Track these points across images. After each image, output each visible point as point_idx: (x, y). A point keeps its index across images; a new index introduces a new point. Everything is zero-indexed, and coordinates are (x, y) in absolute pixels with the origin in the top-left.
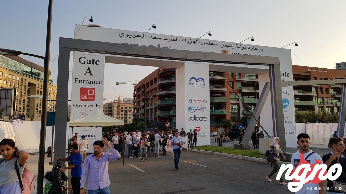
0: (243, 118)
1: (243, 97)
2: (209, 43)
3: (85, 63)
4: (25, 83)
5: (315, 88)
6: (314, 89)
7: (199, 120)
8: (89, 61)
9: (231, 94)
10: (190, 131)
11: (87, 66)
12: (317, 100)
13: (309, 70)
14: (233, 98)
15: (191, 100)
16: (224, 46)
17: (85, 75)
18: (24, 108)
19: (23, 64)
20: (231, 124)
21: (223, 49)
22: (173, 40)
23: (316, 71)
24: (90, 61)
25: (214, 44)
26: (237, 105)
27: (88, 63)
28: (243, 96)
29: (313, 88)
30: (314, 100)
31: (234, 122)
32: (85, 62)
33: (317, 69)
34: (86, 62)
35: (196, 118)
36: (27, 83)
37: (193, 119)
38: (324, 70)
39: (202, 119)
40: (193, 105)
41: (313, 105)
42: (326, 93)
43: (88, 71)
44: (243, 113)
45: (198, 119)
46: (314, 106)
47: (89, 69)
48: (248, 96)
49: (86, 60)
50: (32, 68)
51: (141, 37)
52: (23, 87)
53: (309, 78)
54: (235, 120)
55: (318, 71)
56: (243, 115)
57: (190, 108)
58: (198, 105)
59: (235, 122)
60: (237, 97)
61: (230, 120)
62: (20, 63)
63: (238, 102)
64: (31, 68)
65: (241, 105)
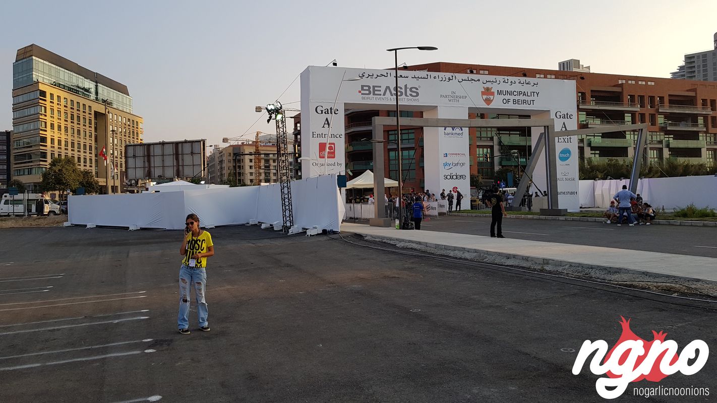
0: (499, 172)
1: (499, 134)
2: (467, 79)
3: (322, 113)
4: (89, 114)
5: (630, 115)
6: (628, 118)
7: (457, 178)
8: (326, 110)
9: (479, 129)
10: (449, 192)
11: (325, 116)
12: (632, 136)
13: (620, 82)
14: (482, 136)
15: (446, 154)
16: (487, 82)
17: (323, 127)
18: (91, 160)
19: (82, 77)
20: (481, 182)
21: (486, 86)
22: (423, 78)
23: (634, 82)
24: (328, 109)
25: (474, 80)
26: (489, 149)
27: (325, 113)
28: (500, 132)
29: (626, 115)
30: (628, 136)
31: (483, 178)
32: (322, 111)
33: (637, 79)
34: (324, 112)
35: (453, 176)
36: (93, 113)
37: (449, 177)
38: (649, 81)
39: (460, 177)
40: (449, 160)
41: (625, 145)
42: (650, 124)
43: (326, 123)
44: (500, 164)
45: (455, 177)
46: (627, 147)
47: (327, 119)
48: (508, 132)
49: (323, 109)
50: (97, 82)
51: (384, 76)
52: (87, 121)
53: (619, 96)
54: (485, 176)
55: (637, 83)
56: (500, 167)
57: (445, 164)
58: (456, 159)
59: (486, 178)
60: (489, 135)
61: (478, 176)
62: (78, 75)
63: (491, 144)
64: (95, 84)
65: (496, 148)
